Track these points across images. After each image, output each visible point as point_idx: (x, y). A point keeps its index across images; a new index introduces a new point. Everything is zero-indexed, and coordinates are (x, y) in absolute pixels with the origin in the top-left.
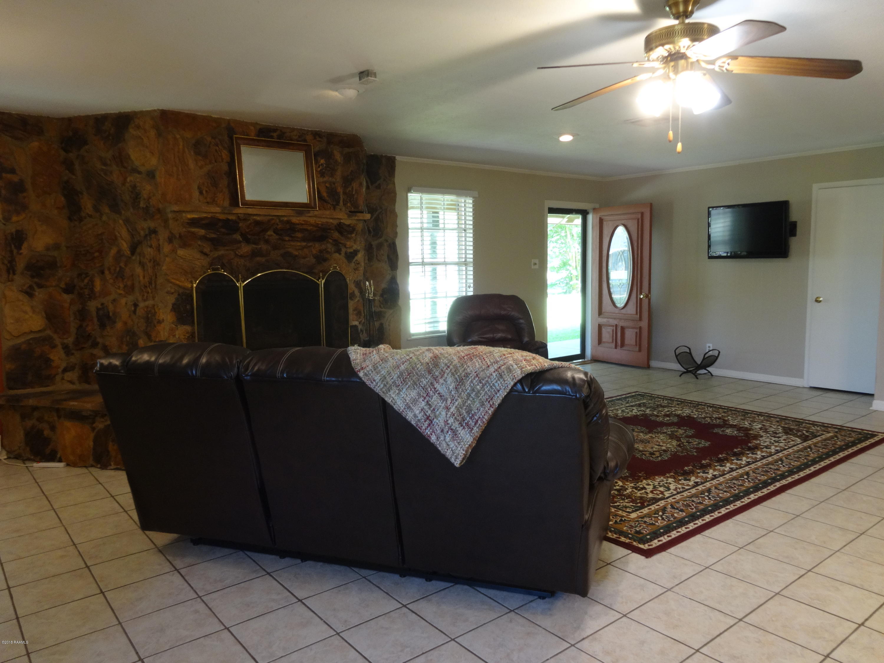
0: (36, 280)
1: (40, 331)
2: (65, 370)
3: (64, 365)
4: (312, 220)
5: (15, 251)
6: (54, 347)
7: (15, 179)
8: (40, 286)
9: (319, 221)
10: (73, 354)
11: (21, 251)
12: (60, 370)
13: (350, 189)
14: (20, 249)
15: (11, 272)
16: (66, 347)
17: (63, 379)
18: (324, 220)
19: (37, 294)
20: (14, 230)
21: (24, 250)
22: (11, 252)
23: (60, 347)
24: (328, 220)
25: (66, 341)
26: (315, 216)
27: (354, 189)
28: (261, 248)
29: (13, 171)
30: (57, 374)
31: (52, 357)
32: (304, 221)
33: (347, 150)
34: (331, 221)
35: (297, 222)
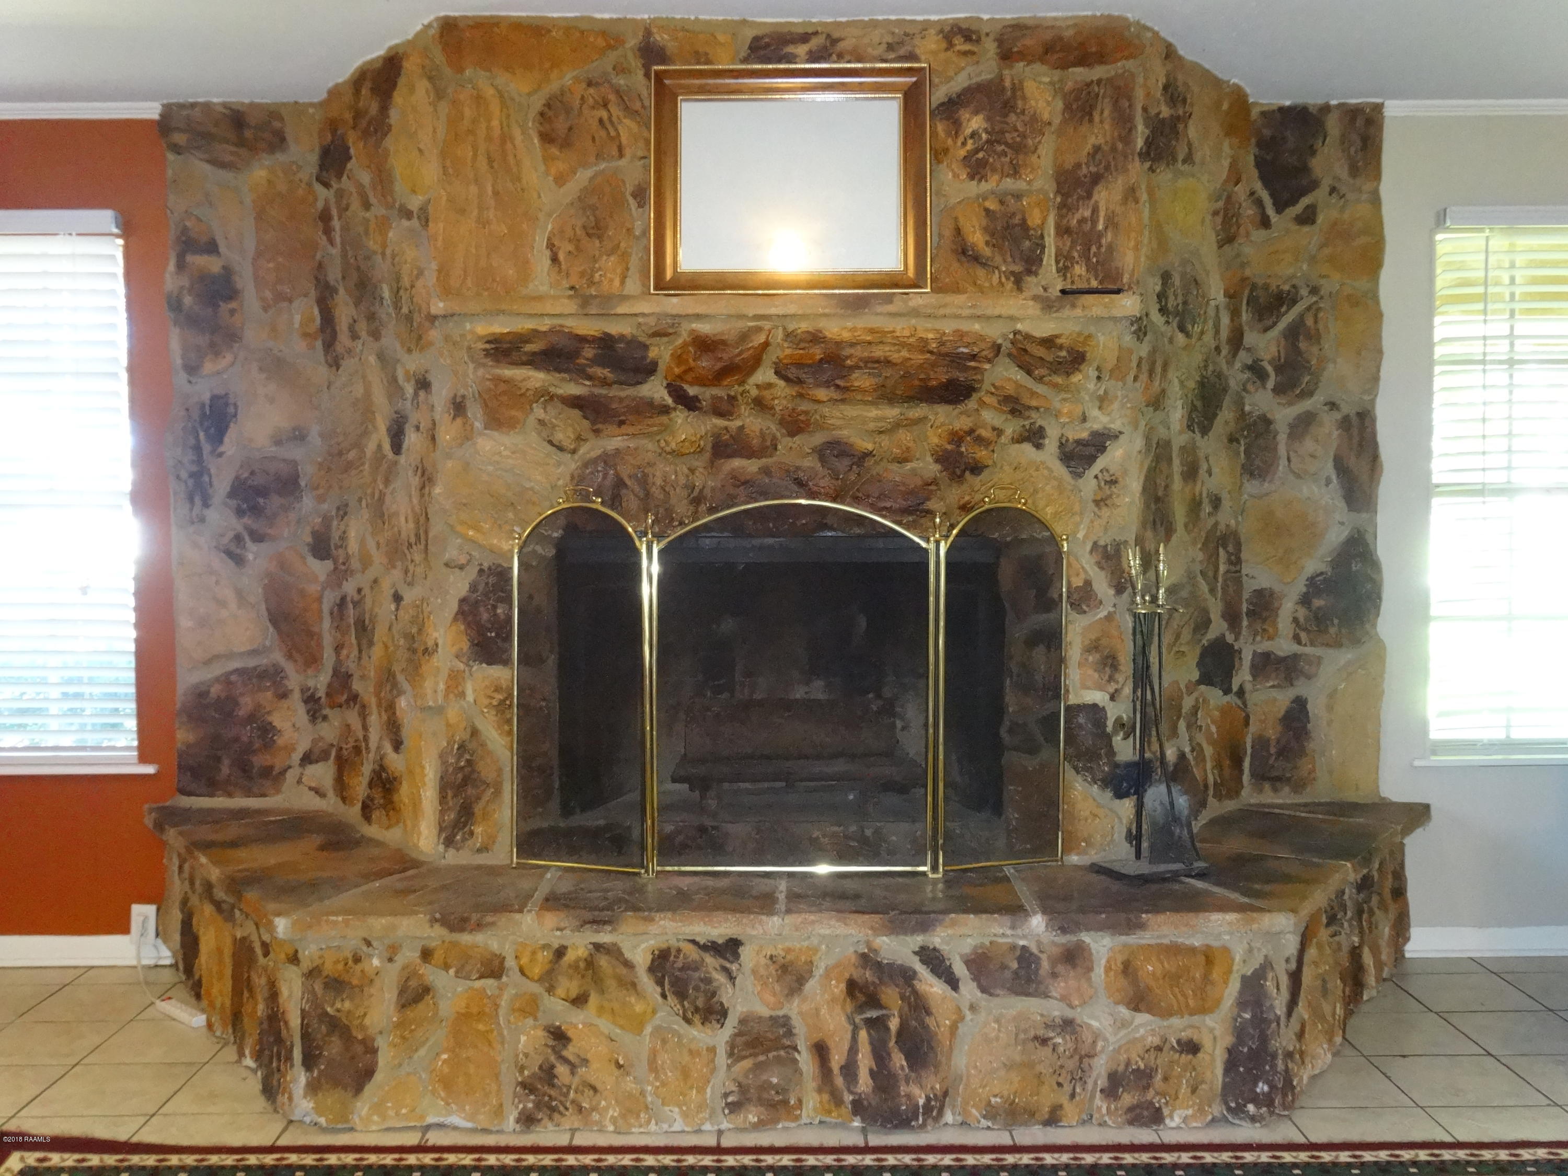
0: (246, 520)
1: (254, 653)
2: (307, 759)
3: (303, 747)
4: (901, 327)
5: (207, 448)
6: (284, 695)
7: (213, 265)
8: (258, 538)
9: (927, 330)
10: (325, 718)
11: (222, 449)
12: (297, 757)
13: (1087, 213)
14: (221, 442)
15: (198, 500)
16: (310, 699)
17: (299, 782)
18: (948, 327)
19: (250, 557)
20: (206, 397)
21: (229, 445)
22: (198, 449)
23: (297, 695)
24: (965, 326)
25: (311, 683)
26: (915, 313)
27: (1102, 214)
28: (742, 428)
29: (211, 248)
30: (290, 767)
31: (277, 720)
32: (872, 331)
33: (1080, 74)
34: (977, 327)
35: (846, 335)
